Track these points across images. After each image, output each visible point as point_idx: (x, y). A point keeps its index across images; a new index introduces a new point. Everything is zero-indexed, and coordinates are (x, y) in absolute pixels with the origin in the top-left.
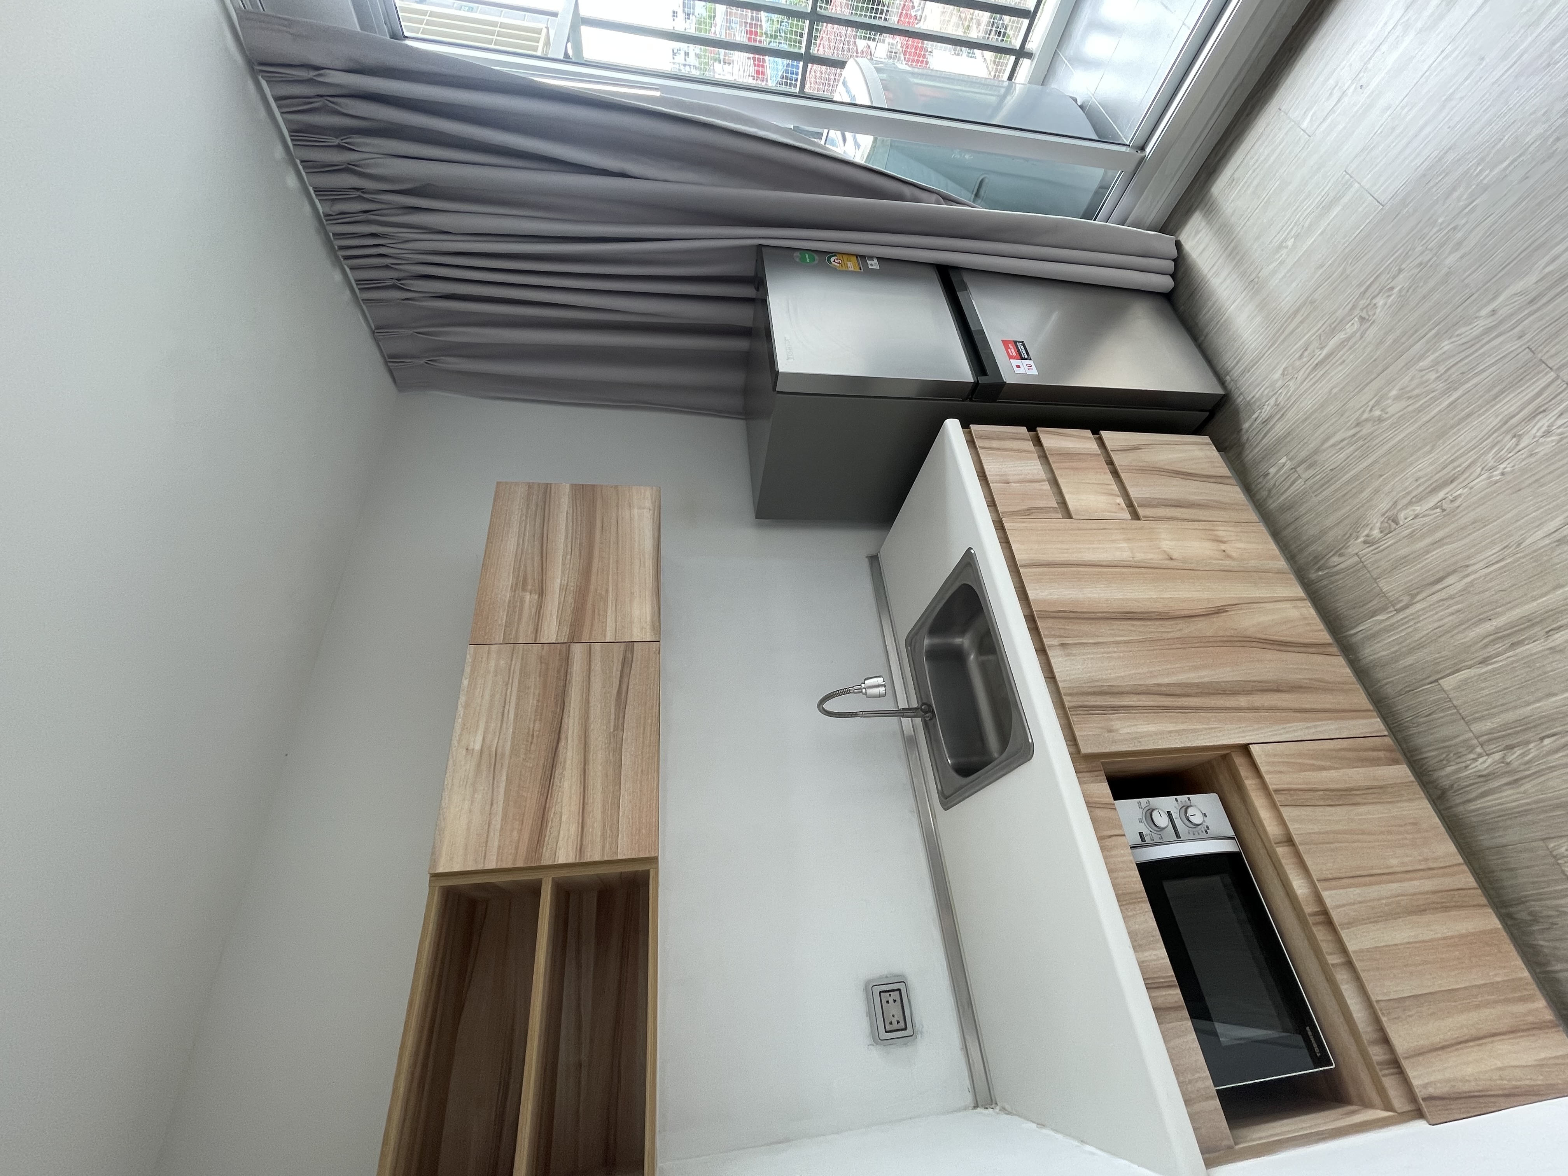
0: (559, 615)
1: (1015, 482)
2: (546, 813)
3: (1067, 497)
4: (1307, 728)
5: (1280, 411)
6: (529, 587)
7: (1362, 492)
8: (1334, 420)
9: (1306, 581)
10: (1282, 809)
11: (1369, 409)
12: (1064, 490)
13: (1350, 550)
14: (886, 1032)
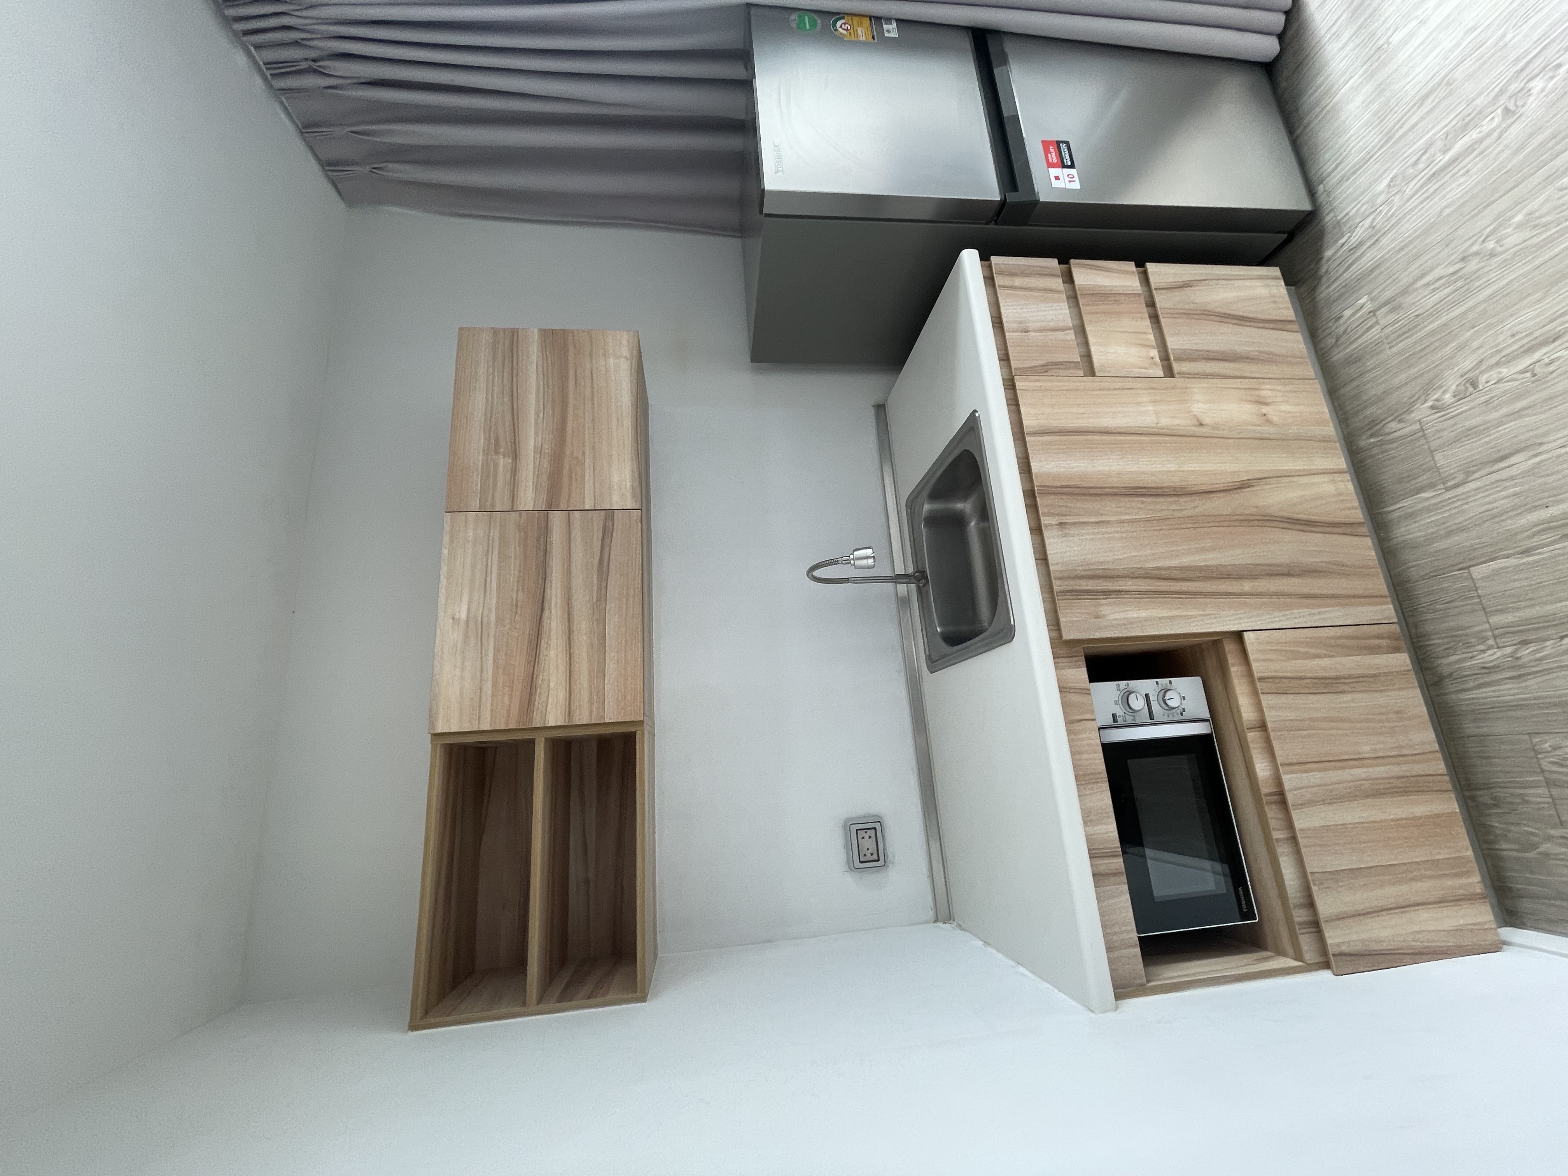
0: (535, 480)
1: (1034, 331)
2: (534, 679)
3: (1093, 349)
4: (1310, 615)
5: (1375, 236)
6: (502, 450)
7: (1446, 345)
8: (1436, 251)
9: (1354, 448)
10: (1262, 697)
11: (1481, 239)
12: (1091, 340)
13: (1413, 415)
14: (860, 862)
